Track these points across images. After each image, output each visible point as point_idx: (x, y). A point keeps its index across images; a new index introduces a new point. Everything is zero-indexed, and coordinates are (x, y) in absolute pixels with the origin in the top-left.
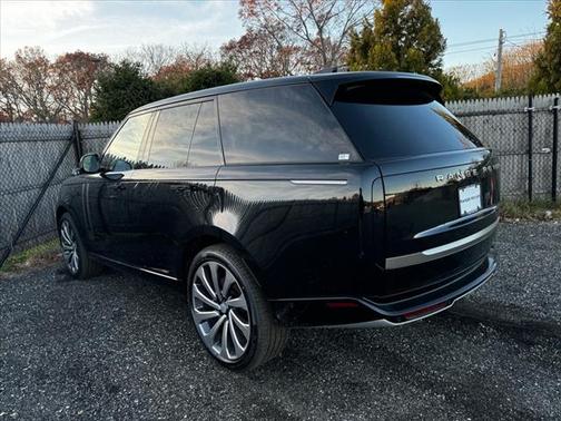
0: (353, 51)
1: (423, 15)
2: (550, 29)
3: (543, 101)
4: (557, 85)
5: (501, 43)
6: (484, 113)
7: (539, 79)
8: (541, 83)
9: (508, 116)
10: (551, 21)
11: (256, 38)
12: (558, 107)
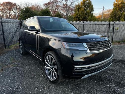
0: (76, 9)
1: (90, 3)
2: (113, 8)
3: (112, 23)
4: (114, 20)
5: (103, 9)
6: (101, 24)
7: (111, 18)
8: (111, 19)
9: (105, 25)
10: (113, 7)
11: (51, 3)
12: (114, 24)
